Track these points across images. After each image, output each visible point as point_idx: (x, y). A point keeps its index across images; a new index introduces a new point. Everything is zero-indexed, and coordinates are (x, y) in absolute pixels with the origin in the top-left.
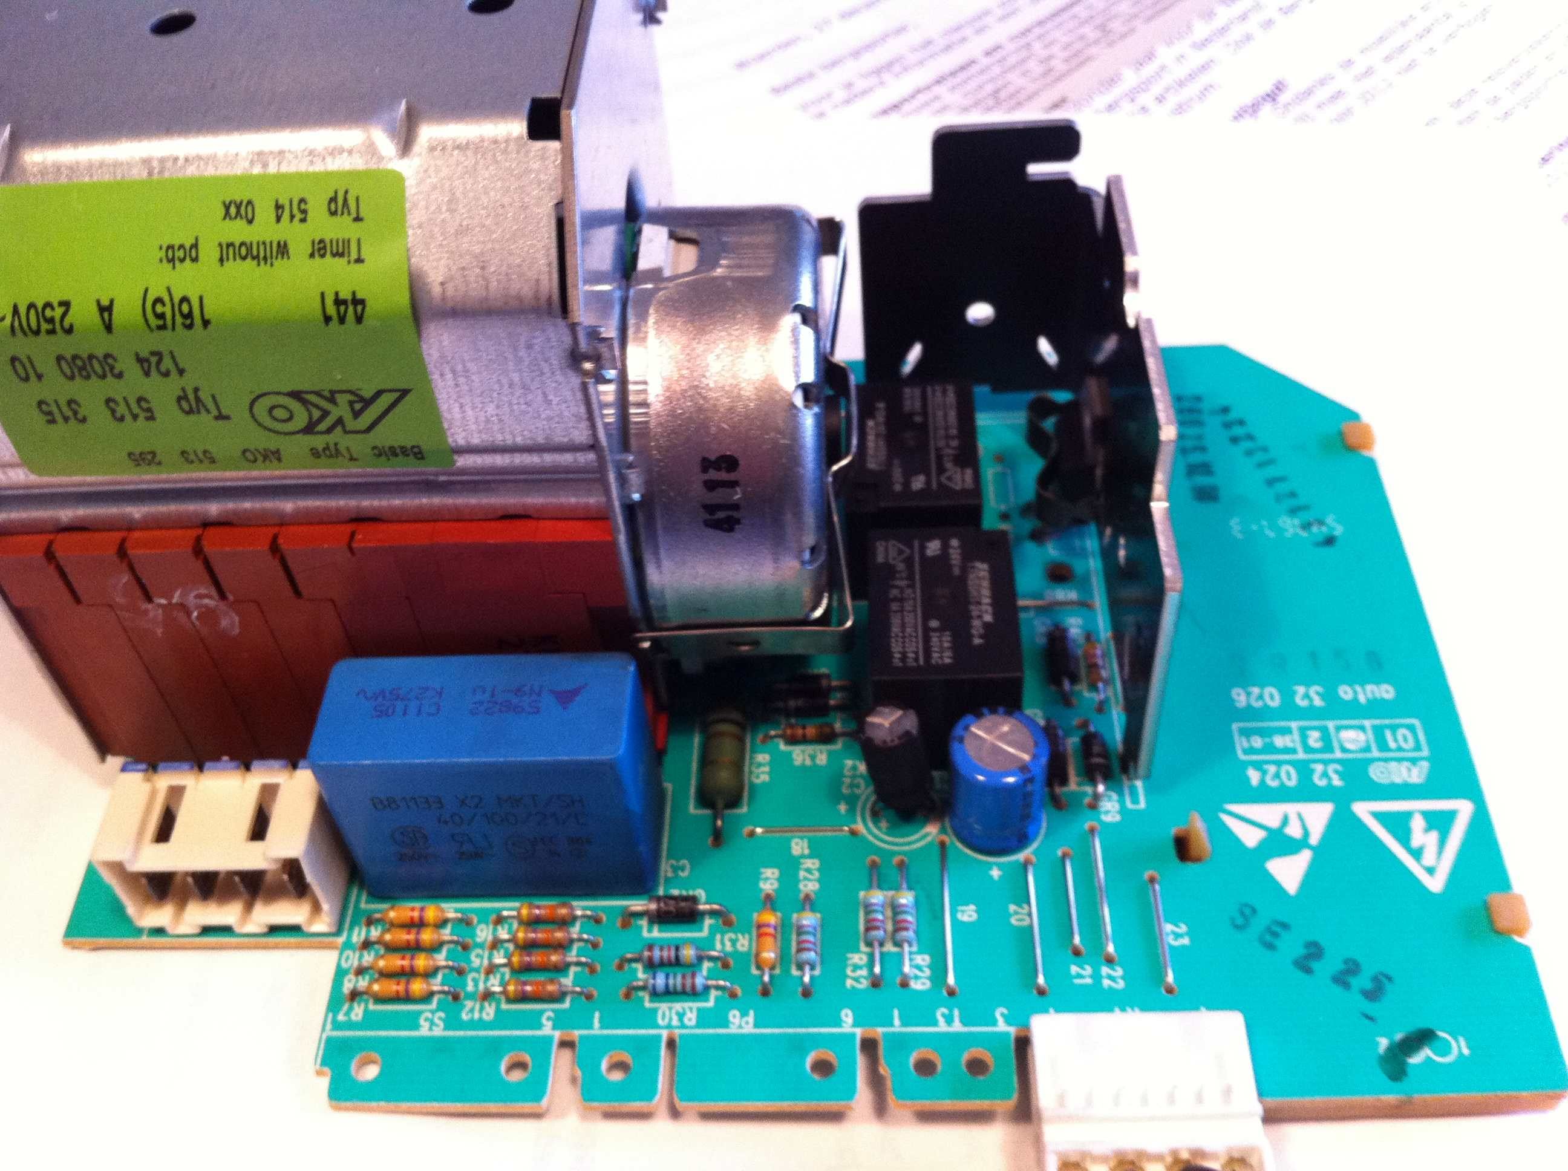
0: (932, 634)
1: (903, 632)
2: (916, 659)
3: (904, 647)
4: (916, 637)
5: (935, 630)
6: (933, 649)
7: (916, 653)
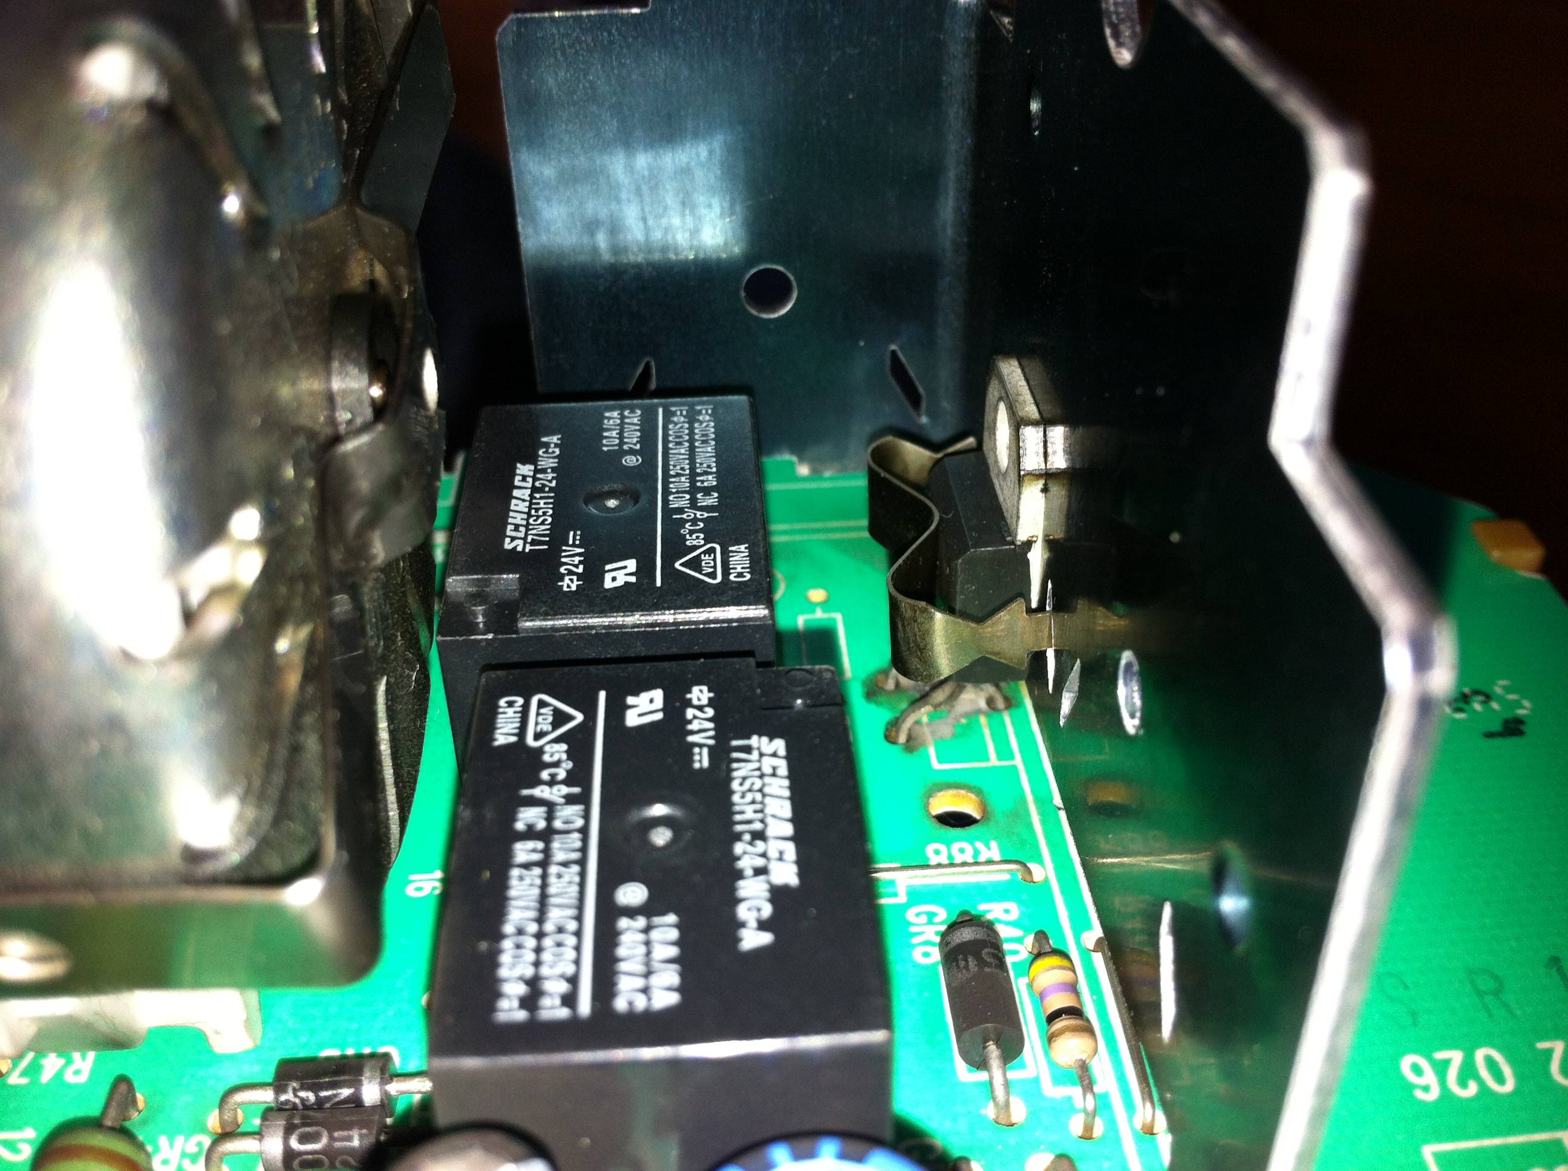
0: (623, 923)
1: (540, 920)
2: (569, 1000)
3: (537, 964)
4: (578, 934)
5: (631, 912)
6: (623, 966)
7: (573, 981)
